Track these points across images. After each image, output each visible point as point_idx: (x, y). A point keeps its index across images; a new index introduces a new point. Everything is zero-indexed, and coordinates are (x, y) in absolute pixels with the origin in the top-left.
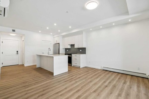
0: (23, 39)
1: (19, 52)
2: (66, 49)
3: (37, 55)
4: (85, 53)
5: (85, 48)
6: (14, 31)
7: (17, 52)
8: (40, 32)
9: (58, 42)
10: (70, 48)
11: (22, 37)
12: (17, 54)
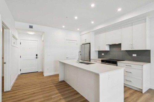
0: (43, 39)
1: (38, 56)
2: (100, 52)
3: (60, 62)
4: (149, 62)
5: (149, 51)
6: (31, 27)
7: (37, 55)
8: (64, 27)
9: (87, 42)
10: (108, 50)
11: (41, 36)
12: (37, 58)
